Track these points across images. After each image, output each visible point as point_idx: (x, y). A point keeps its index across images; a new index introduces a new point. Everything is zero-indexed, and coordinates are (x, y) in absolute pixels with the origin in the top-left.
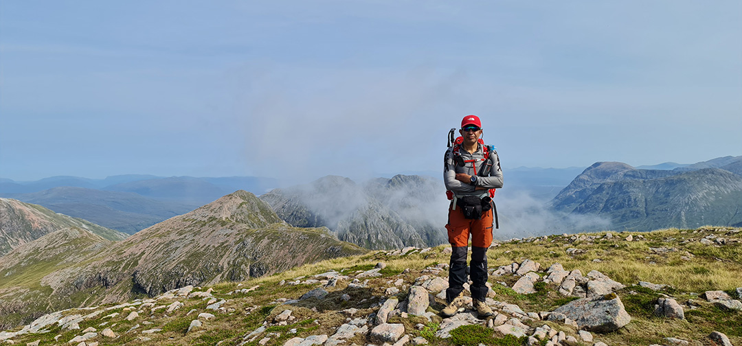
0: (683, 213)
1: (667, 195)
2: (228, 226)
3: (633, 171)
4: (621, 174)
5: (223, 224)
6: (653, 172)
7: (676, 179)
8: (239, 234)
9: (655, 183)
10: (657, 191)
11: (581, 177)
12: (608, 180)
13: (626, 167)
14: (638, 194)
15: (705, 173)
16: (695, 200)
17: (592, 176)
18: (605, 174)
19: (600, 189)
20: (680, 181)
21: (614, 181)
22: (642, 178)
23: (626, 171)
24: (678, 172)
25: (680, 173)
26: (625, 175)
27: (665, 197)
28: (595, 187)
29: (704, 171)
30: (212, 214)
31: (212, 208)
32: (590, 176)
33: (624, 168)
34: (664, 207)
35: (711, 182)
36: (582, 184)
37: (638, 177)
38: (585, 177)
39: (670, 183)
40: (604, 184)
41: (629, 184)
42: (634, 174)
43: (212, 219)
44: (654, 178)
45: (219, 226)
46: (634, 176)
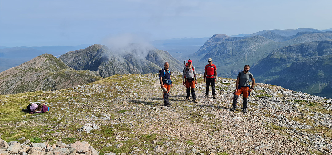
0: (246, 54)
1: (241, 48)
2: (39, 72)
3: (229, 38)
4: (224, 39)
5: (36, 70)
6: (236, 38)
7: (244, 40)
8: (45, 75)
9: (236, 43)
10: (237, 46)
11: (208, 41)
12: (219, 42)
13: (226, 36)
14: (230, 47)
15: (255, 38)
16: (251, 49)
17: (213, 41)
18: (218, 40)
19: (216, 46)
20: (245, 41)
21: (221, 42)
22: (232, 41)
23: (226, 38)
24: (245, 38)
25: (246, 38)
26: (226, 40)
27: (240, 48)
28: (214, 45)
29: (255, 37)
30: (30, 66)
31: (30, 63)
32: (212, 41)
33: (225, 37)
34: (239, 52)
35: (257, 41)
36: (209, 44)
37: (230, 40)
38: (210, 41)
39: (242, 42)
40: (217, 44)
41: (227, 43)
42: (229, 39)
43: (30, 68)
44: (236, 40)
45: (34, 71)
46: (229, 40)
